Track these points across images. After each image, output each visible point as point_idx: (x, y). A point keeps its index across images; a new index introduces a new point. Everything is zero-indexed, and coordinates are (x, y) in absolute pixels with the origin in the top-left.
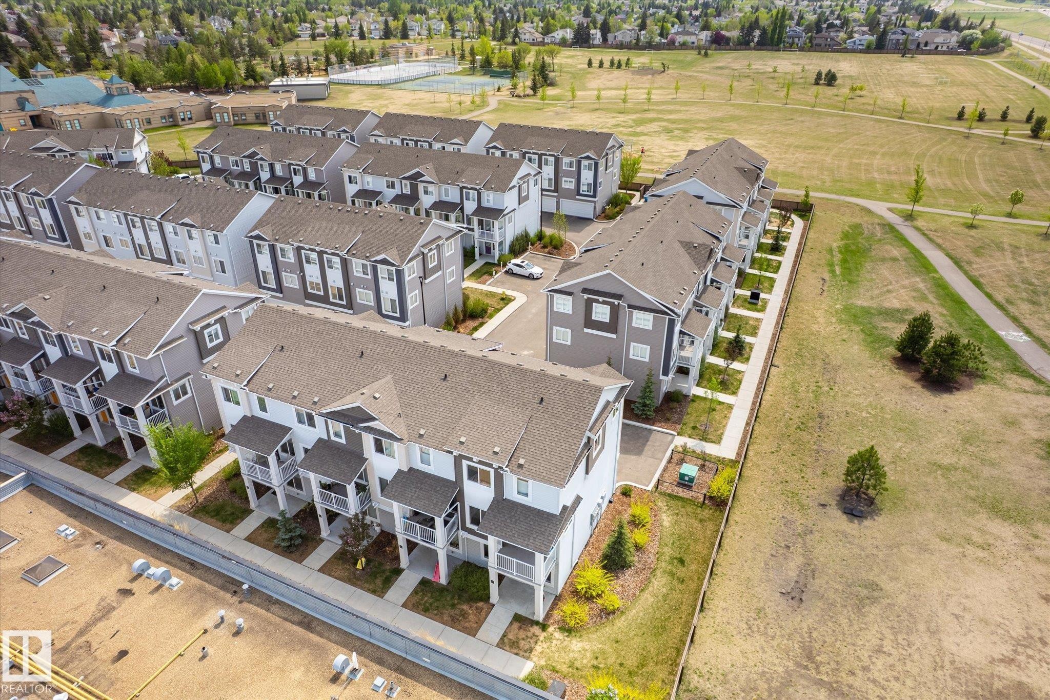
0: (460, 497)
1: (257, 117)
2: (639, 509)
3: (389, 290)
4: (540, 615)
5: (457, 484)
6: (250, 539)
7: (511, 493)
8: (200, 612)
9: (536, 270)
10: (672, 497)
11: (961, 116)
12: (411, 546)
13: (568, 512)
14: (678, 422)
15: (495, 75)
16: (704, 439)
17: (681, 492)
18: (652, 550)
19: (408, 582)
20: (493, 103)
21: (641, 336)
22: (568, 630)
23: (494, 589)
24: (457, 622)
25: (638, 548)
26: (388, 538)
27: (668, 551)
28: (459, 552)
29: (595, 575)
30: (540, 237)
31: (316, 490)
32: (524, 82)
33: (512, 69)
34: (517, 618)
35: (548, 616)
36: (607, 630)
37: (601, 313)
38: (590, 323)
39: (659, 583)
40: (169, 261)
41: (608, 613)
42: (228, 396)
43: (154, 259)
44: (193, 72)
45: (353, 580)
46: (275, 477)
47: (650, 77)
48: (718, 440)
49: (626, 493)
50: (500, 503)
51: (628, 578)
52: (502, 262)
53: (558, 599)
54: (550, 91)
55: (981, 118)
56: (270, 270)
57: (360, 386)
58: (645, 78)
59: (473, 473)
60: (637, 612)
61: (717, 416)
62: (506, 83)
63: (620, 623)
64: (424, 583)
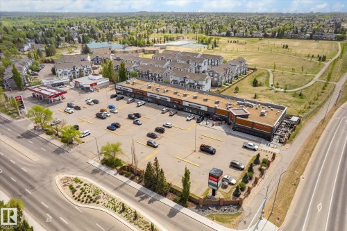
1: (153, 52)
5: (194, 83)
11: (309, 56)
15: (204, 44)
20: (203, 51)
32: (210, 46)
33: (208, 43)
37: (211, 74)
38: (210, 76)
42: (171, 78)
54: (216, 48)
55: (313, 56)
58: (240, 45)
62: (206, 46)
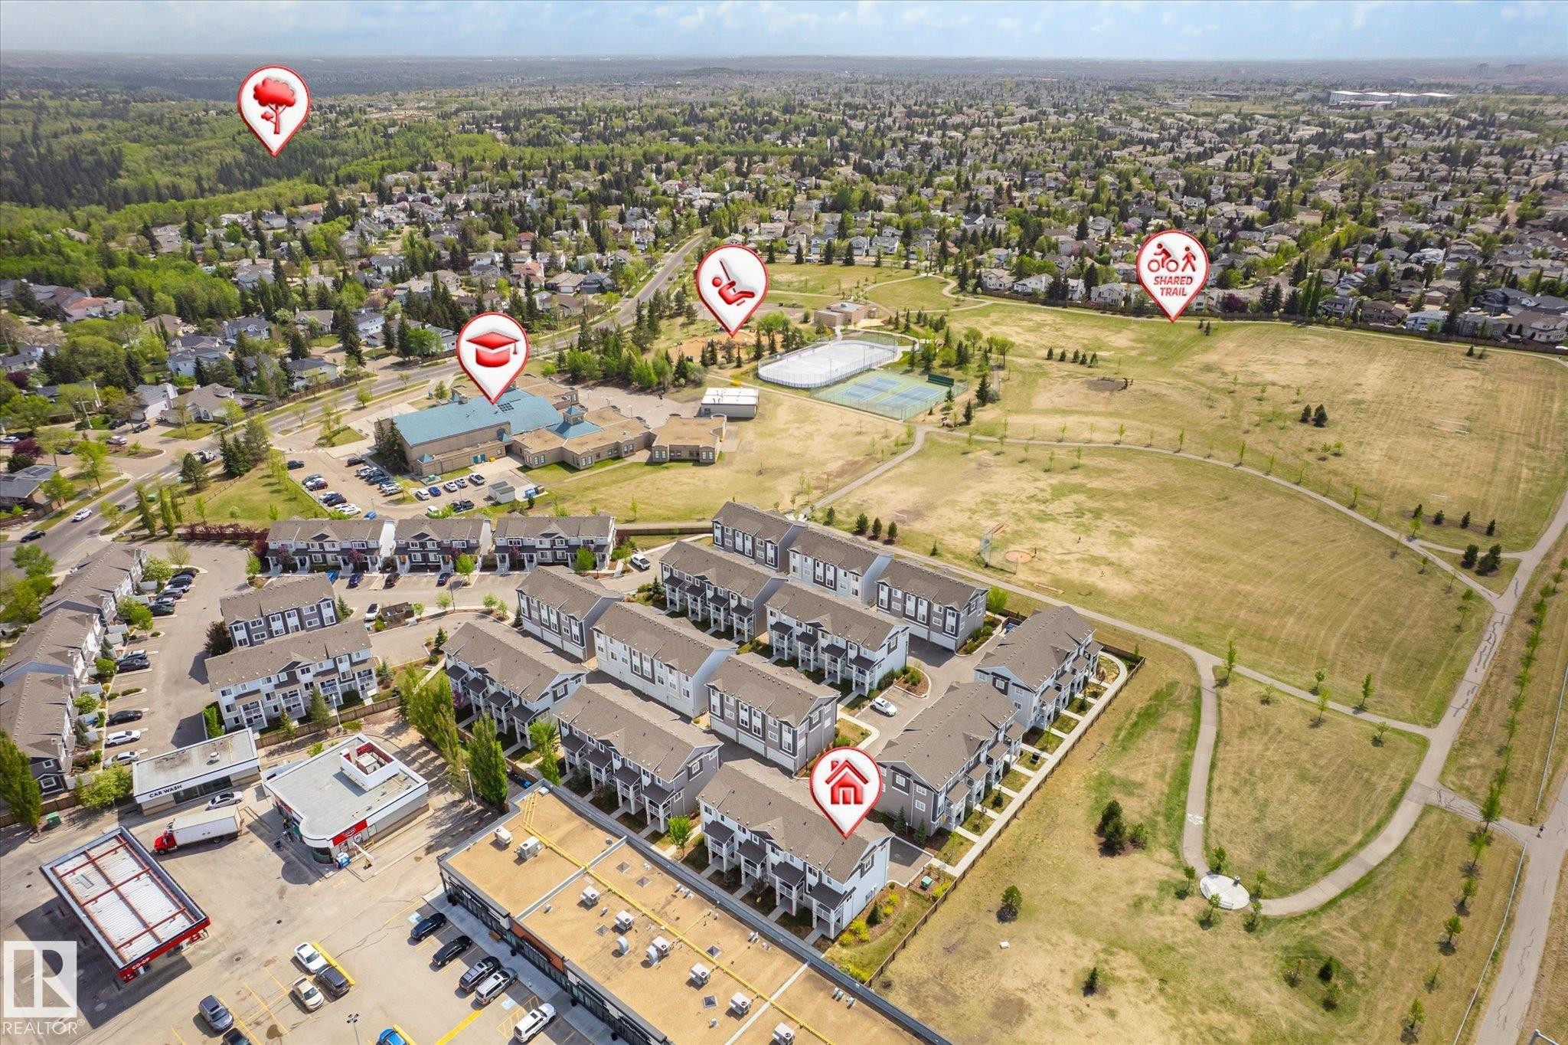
0: (804, 879)
1: (691, 454)
2: (894, 897)
3: (788, 738)
4: (832, 936)
5: (804, 873)
6: (709, 879)
7: (825, 882)
8: (702, 909)
9: (892, 709)
10: (915, 893)
12: (782, 896)
13: (848, 895)
14: (939, 849)
15: (933, 378)
16: (948, 862)
17: (920, 892)
18: (893, 917)
19: (778, 912)
20: (920, 437)
21: (920, 797)
22: (843, 945)
23: (815, 921)
24: (797, 933)
25: (886, 915)
26: (772, 890)
27: (900, 920)
28: (803, 902)
29: (861, 923)
30: (905, 671)
31: (743, 863)
34: (823, 936)
35: (836, 938)
36: (860, 948)
37: (899, 779)
38: (895, 784)
39: (890, 933)
40: (652, 681)
41: (862, 941)
42: (706, 809)
43: (643, 676)
44: (628, 369)
45: (755, 906)
46: (724, 851)
47: (1107, 394)
48: (954, 865)
49: (892, 886)
50: (820, 884)
51: (877, 929)
52: (870, 698)
53: (843, 931)
54: (987, 413)
55: (1439, 519)
56: (718, 705)
57: (767, 820)
58: (1102, 395)
59: (810, 870)
60: (875, 944)
61: (962, 848)
63: (866, 946)
64: (785, 914)
